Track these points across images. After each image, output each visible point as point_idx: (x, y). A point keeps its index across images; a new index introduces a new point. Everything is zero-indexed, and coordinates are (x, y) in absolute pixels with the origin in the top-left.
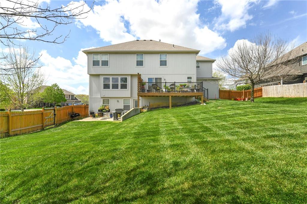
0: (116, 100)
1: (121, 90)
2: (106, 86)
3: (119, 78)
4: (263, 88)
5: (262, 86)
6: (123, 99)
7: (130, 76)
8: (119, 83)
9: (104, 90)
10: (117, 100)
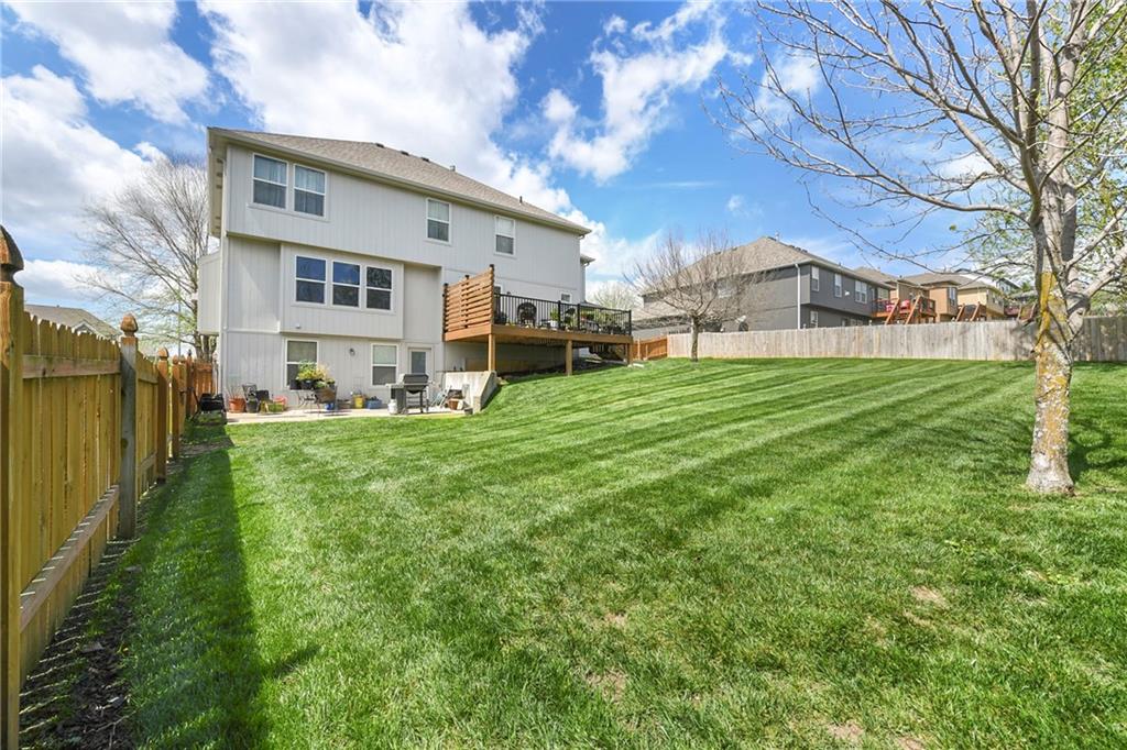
0: (345, 346)
1: (369, 313)
2: (309, 293)
3: (364, 267)
4: (669, 337)
5: (665, 333)
6: (372, 344)
7: (402, 269)
8: (363, 288)
9: (298, 306)
10: (349, 345)
